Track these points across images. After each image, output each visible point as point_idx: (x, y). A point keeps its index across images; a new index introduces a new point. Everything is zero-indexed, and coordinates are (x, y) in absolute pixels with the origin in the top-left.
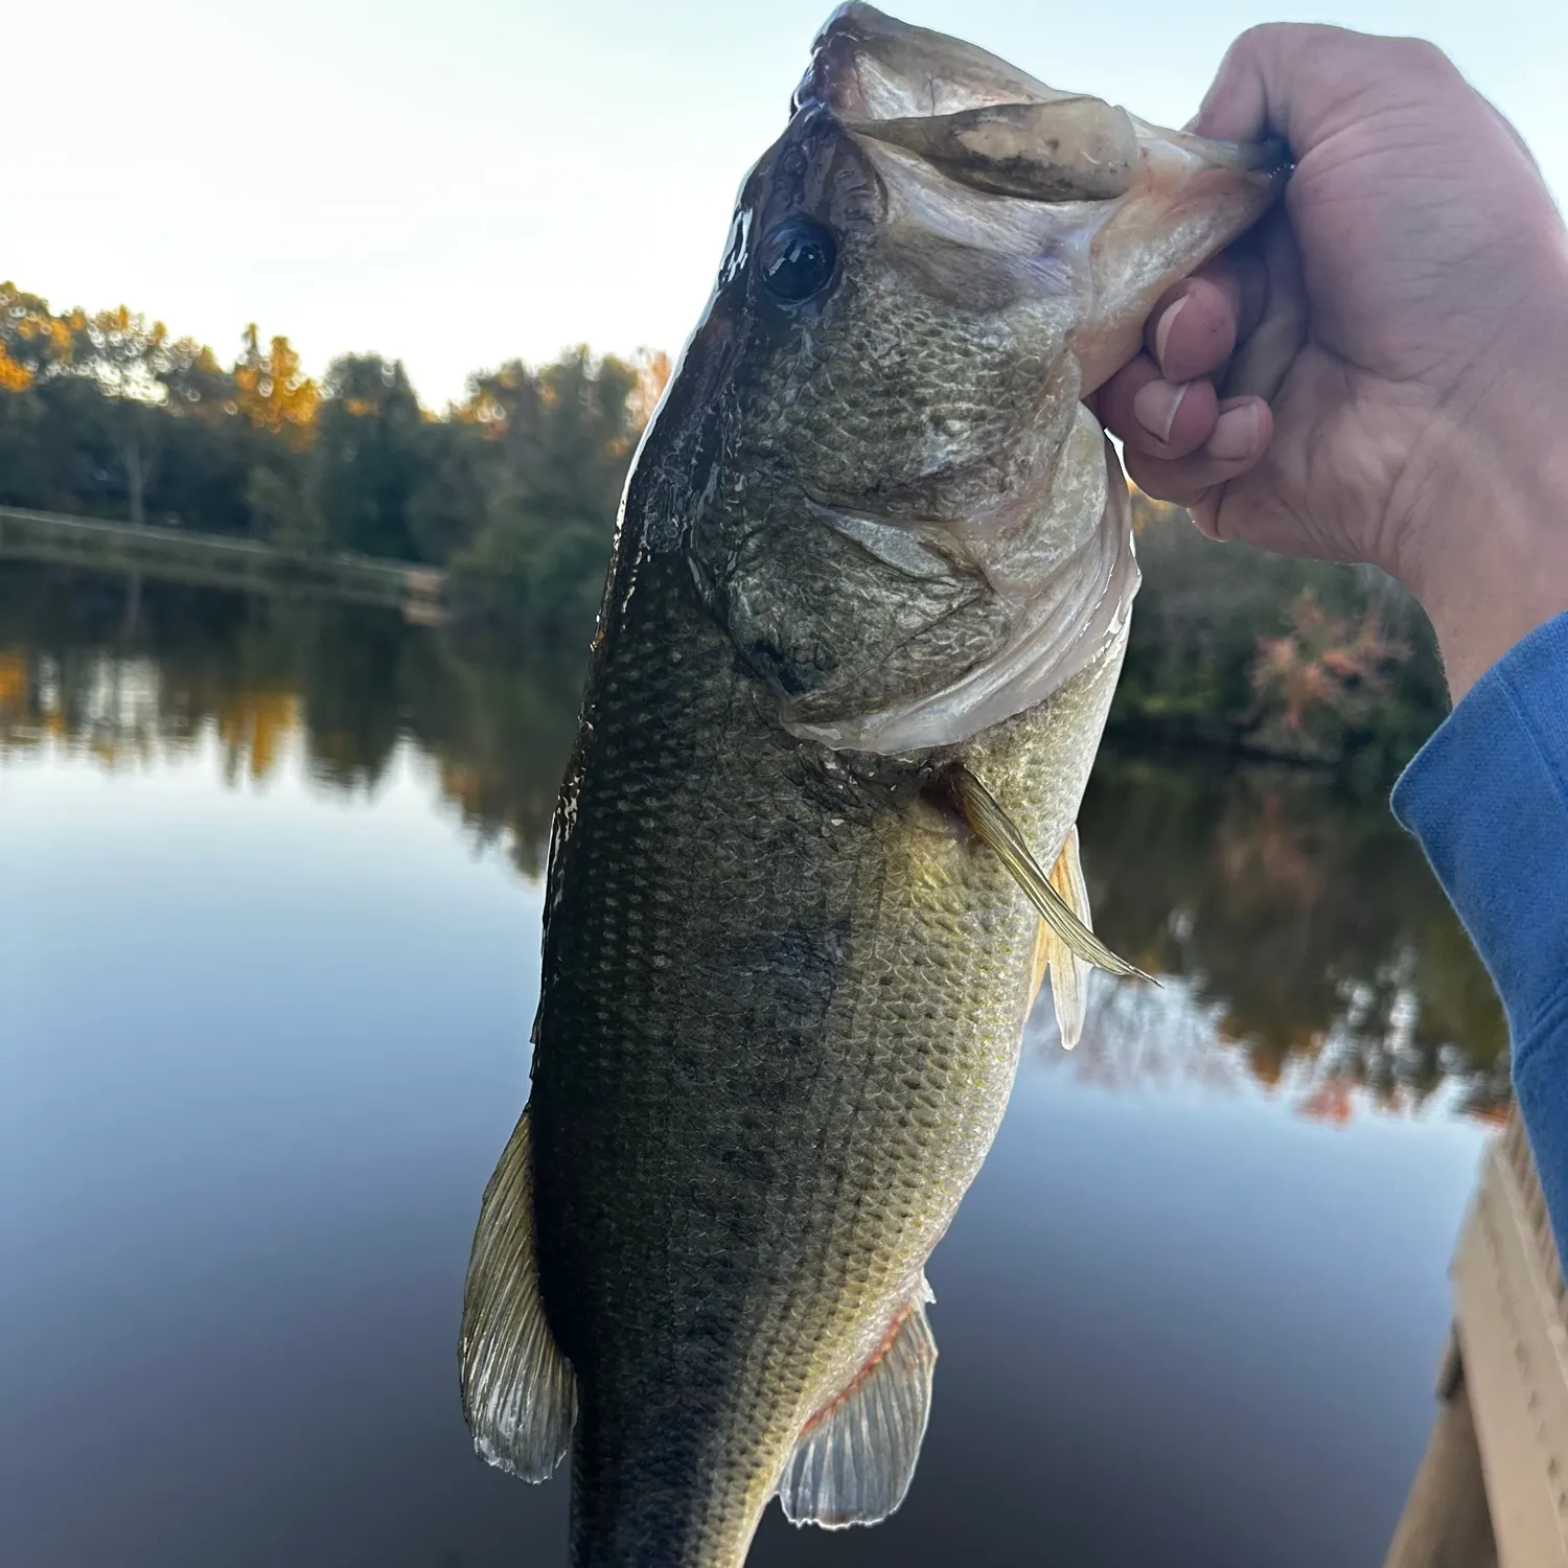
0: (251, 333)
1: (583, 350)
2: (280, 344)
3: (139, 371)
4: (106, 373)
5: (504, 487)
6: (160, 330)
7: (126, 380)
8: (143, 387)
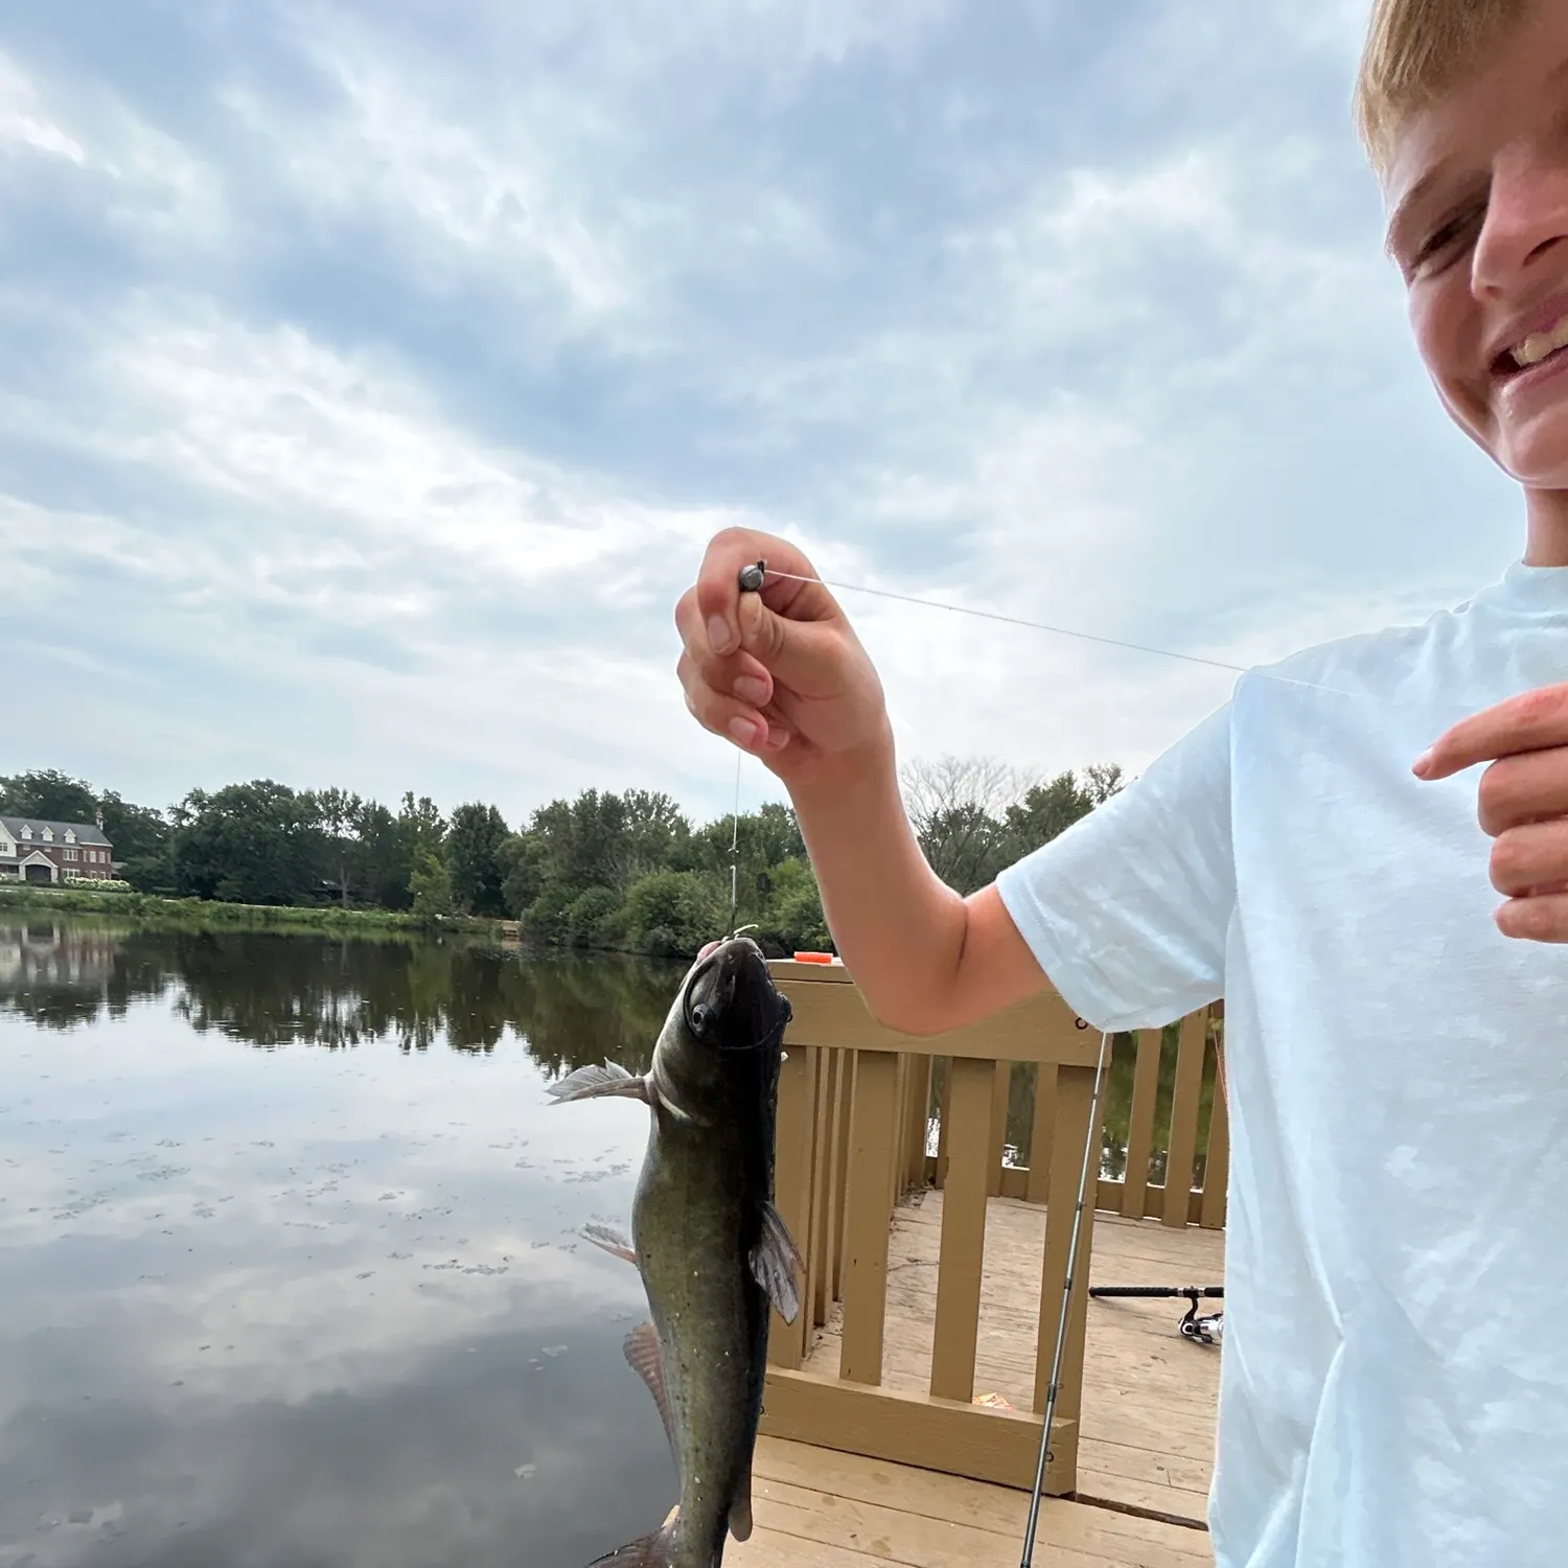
0: (410, 797)
1: (593, 792)
2: (426, 802)
3: (346, 823)
4: (326, 826)
5: (549, 869)
6: (356, 801)
7: (336, 830)
8: (348, 832)
